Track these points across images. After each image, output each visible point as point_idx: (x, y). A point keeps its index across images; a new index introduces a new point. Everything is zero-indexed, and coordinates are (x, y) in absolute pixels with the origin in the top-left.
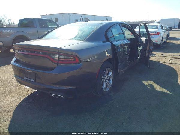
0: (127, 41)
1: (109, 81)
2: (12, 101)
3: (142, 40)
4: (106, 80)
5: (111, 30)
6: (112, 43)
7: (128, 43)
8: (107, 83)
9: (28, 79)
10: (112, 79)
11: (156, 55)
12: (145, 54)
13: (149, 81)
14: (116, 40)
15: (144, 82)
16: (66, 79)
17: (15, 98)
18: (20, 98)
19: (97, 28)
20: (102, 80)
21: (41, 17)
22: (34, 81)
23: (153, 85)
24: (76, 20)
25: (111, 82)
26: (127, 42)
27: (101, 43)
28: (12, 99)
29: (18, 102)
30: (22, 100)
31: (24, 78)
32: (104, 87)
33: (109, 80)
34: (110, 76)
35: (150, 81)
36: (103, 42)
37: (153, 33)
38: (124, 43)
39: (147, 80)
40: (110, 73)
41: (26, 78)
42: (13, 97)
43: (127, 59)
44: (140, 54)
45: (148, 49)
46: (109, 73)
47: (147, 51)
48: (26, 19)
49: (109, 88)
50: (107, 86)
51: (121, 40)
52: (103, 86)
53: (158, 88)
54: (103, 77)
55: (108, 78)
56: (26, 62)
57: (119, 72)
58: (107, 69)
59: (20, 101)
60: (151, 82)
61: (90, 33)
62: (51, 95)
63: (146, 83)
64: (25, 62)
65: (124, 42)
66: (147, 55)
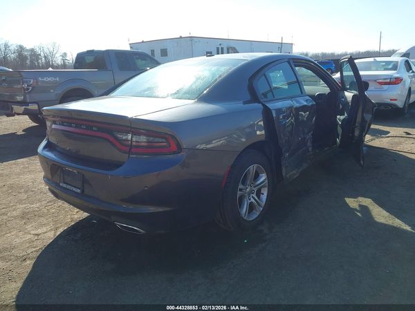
0: (307, 101)
1: (259, 197)
2: (38, 235)
3: (346, 98)
4: (251, 192)
5: (265, 75)
6: (264, 105)
7: (310, 104)
8: (252, 200)
9: (68, 187)
10: (265, 192)
11: (389, 132)
12: (353, 132)
13: (360, 199)
14: (276, 97)
15: (348, 200)
16: (146, 188)
17: (44, 229)
18: (57, 229)
19: (231, 70)
20: (239, 192)
21: (131, 47)
22: (79, 191)
23: (371, 208)
24: (207, 53)
25: (264, 197)
26: (305, 103)
27: (238, 105)
28: (39, 231)
29: (50, 238)
30: (58, 233)
31: (61, 184)
32: (244, 210)
33: (259, 193)
34: (262, 183)
35: (363, 198)
36: (245, 103)
37: (385, 79)
38: (297, 105)
39: (355, 197)
40: (262, 177)
41: (64, 186)
42: (42, 225)
43: (309, 144)
44: (340, 130)
45: (359, 119)
46: (257, 176)
47: (357, 125)
48: (90, 52)
49: (258, 214)
50: (251, 208)
51: (291, 98)
52: (243, 208)
53: (381, 215)
54: (241, 186)
55: (256, 189)
56: (70, 149)
57: (284, 174)
58: (252, 168)
59: (54, 235)
60: (367, 202)
61: (213, 83)
62: (115, 225)
63: (352, 203)
64: (68, 149)
65: (297, 102)
66: (357, 133)
